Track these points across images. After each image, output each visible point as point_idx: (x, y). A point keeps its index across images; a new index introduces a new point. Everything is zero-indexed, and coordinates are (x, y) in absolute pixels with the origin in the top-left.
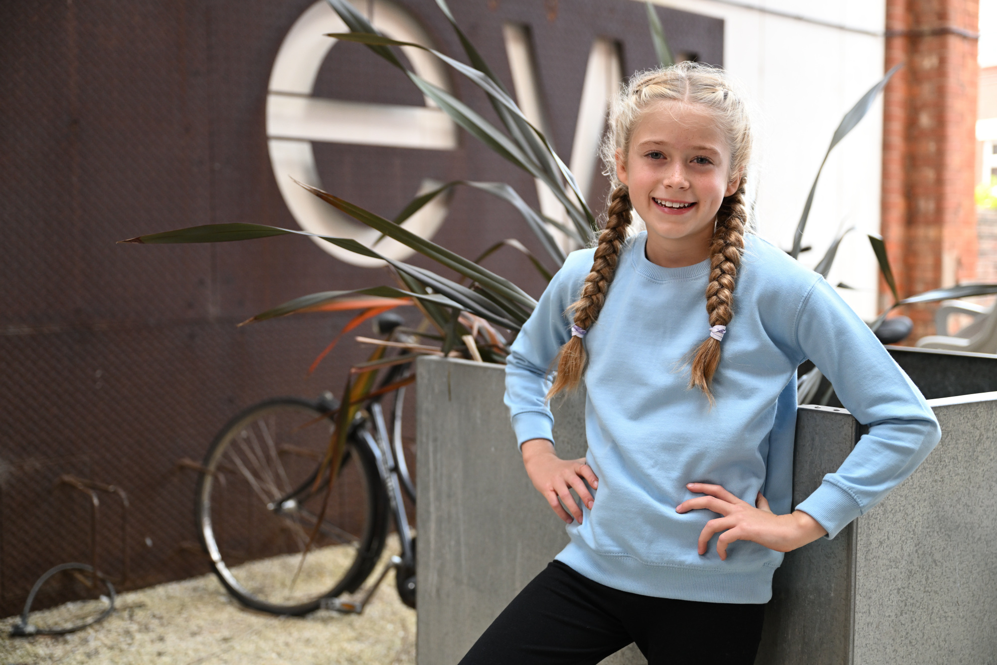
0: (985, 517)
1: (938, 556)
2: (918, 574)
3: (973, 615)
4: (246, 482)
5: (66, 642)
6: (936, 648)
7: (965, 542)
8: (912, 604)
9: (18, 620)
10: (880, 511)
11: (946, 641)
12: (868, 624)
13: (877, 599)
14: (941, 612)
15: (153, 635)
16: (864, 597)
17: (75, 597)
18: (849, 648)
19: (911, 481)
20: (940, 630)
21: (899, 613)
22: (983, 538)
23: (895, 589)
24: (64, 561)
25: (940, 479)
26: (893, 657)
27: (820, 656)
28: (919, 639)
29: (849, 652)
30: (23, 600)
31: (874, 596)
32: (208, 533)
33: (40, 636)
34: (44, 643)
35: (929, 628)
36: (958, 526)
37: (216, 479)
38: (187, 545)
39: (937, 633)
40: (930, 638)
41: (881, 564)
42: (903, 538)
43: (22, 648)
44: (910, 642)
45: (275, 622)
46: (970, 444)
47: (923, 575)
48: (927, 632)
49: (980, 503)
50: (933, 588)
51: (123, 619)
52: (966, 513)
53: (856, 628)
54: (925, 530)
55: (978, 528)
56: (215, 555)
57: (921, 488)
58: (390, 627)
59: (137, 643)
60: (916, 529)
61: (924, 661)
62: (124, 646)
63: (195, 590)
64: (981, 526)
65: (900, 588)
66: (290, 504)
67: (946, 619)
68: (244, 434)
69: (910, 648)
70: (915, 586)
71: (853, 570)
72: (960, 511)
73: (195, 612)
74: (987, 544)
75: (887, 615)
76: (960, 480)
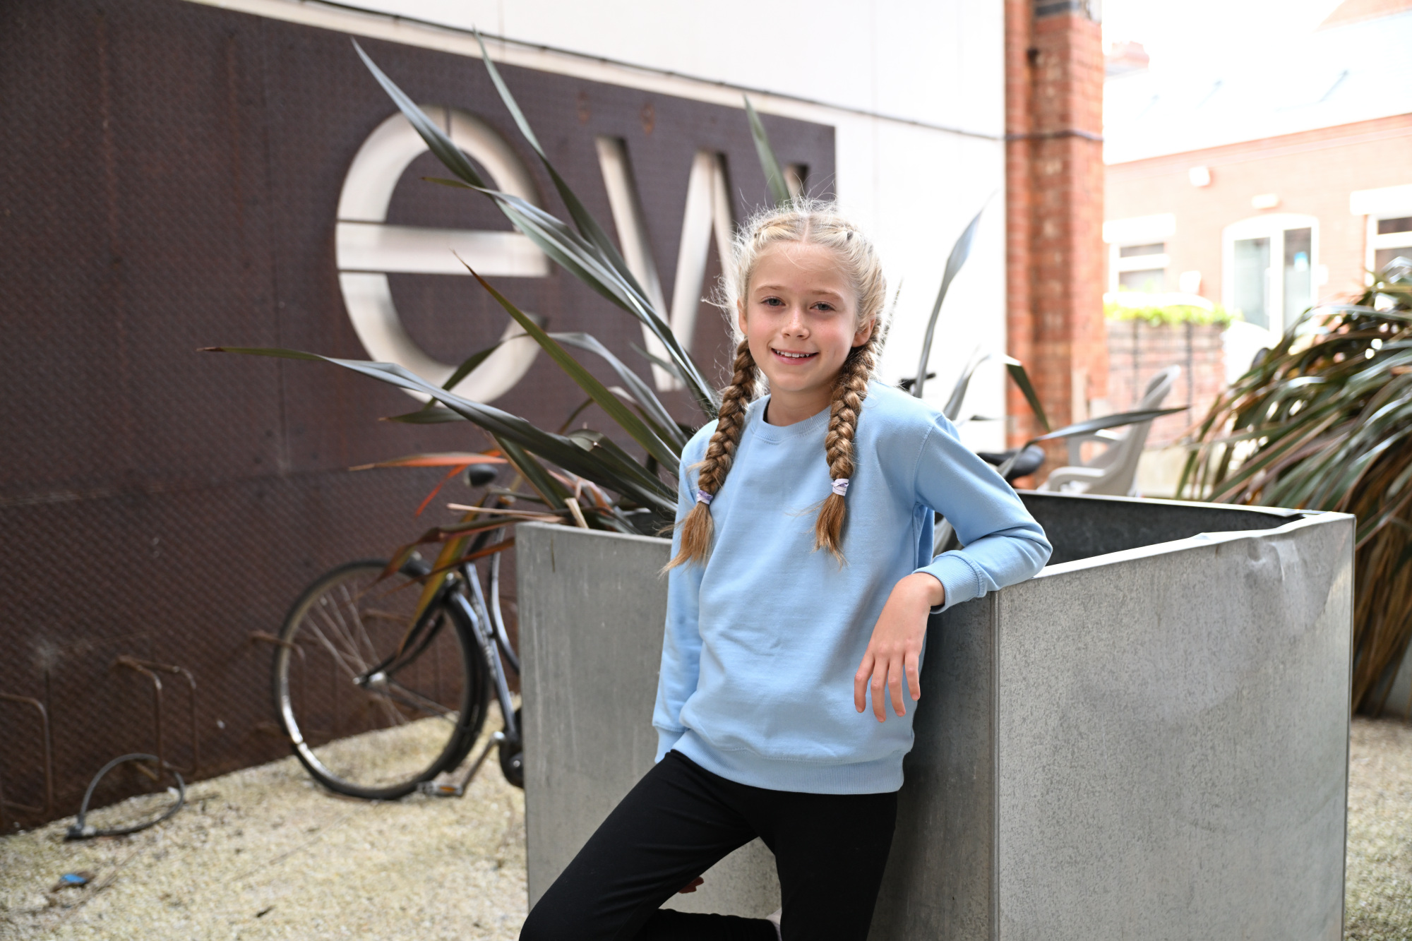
0: (1131, 682)
1: (1083, 729)
2: (1064, 749)
3: (1121, 788)
4: (327, 654)
5: (130, 843)
6: (1084, 826)
7: (1111, 711)
8: (1058, 782)
9: (73, 821)
10: (1022, 686)
11: (1094, 818)
12: (1013, 806)
13: (1021, 779)
14: (1089, 787)
15: (230, 830)
16: (1008, 778)
17: (139, 791)
18: (994, 834)
19: (1053, 651)
20: (1088, 806)
21: (1045, 793)
22: (1129, 705)
23: (1040, 767)
24: (125, 752)
25: (1083, 646)
26: (1040, 839)
27: (963, 843)
28: (1066, 818)
29: (994, 838)
30: (81, 799)
31: (1018, 777)
32: (287, 713)
33: (100, 838)
34: (106, 845)
35: (1076, 805)
36: (1104, 695)
37: (294, 651)
38: (263, 725)
39: (1085, 810)
40: (1078, 816)
41: (1025, 742)
42: (1047, 712)
43: (80, 852)
44: (1058, 822)
45: (366, 807)
46: (1114, 607)
47: (1068, 749)
48: (1074, 809)
49: (1126, 669)
50: (1080, 763)
51: (195, 813)
52: (1111, 680)
53: (1001, 812)
54: (1070, 702)
55: (1124, 695)
56: (296, 737)
57: (1064, 657)
58: (494, 806)
59: (211, 838)
60: (1060, 702)
61: (1072, 841)
62: (198, 844)
63: (275, 775)
64: (1128, 692)
65: (1045, 765)
66: (379, 677)
67: (1094, 795)
68: (324, 601)
69: (1057, 828)
70: (1060, 762)
71: (996, 751)
72: (1105, 678)
73: (275, 801)
74: (1134, 712)
75: (1033, 795)
76: (1105, 645)
